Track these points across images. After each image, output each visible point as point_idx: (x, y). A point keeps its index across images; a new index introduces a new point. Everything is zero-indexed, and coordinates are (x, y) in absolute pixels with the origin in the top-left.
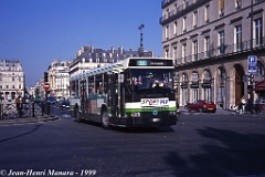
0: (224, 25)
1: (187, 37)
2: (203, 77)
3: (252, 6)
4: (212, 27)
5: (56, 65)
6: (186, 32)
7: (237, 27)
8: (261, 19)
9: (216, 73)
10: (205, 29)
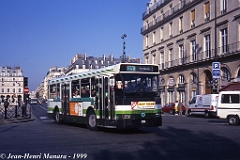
0: (195, 34)
1: (164, 45)
2: (178, 82)
3: (216, 19)
4: (185, 36)
5: (54, 71)
6: (163, 41)
7: (206, 36)
8: (226, 29)
9: (189, 78)
10: (179, 38)
